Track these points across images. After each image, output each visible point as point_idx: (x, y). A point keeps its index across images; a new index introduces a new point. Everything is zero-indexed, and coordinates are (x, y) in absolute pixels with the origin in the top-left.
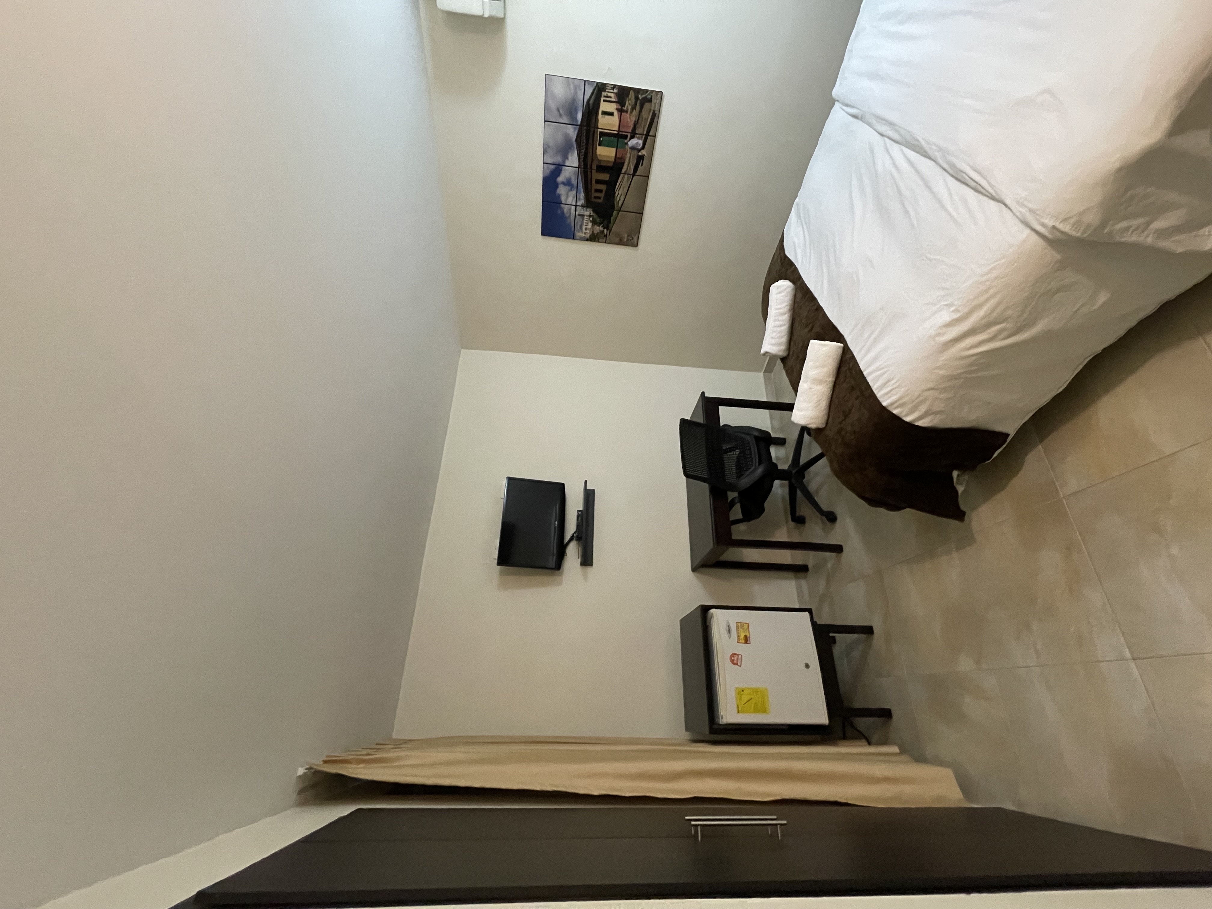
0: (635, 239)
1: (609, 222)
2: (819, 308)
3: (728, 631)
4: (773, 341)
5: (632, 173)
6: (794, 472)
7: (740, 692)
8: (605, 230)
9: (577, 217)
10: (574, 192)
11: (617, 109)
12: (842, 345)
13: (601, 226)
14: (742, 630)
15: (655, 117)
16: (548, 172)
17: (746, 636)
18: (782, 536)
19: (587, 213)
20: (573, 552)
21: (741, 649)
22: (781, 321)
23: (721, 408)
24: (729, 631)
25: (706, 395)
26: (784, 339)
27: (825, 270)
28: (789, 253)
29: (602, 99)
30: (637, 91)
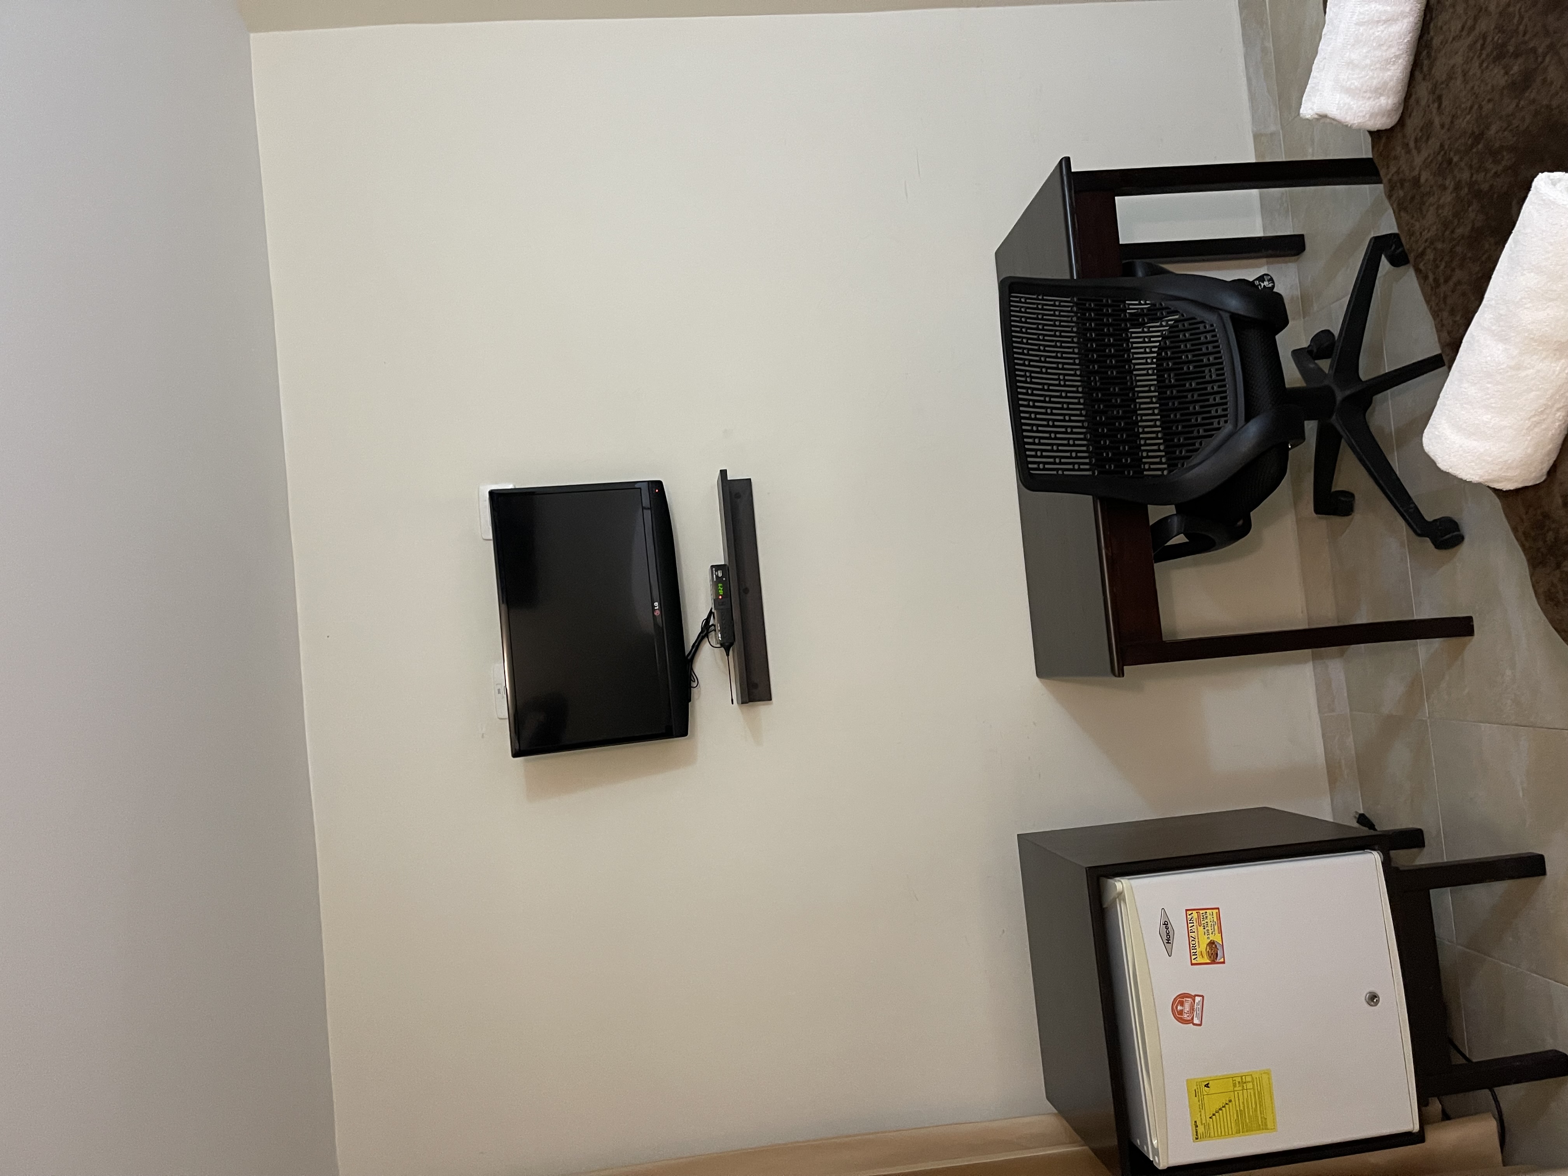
3: (1165, 938)
4: (1351, 78)
6: (1340, 396)
7: (1201, 1089)
14: (1201, 929)
17: (1212, 944)
20: (712, 669)
21: (1201, 979)
24: (1168, 940)
25: (1072, 166)
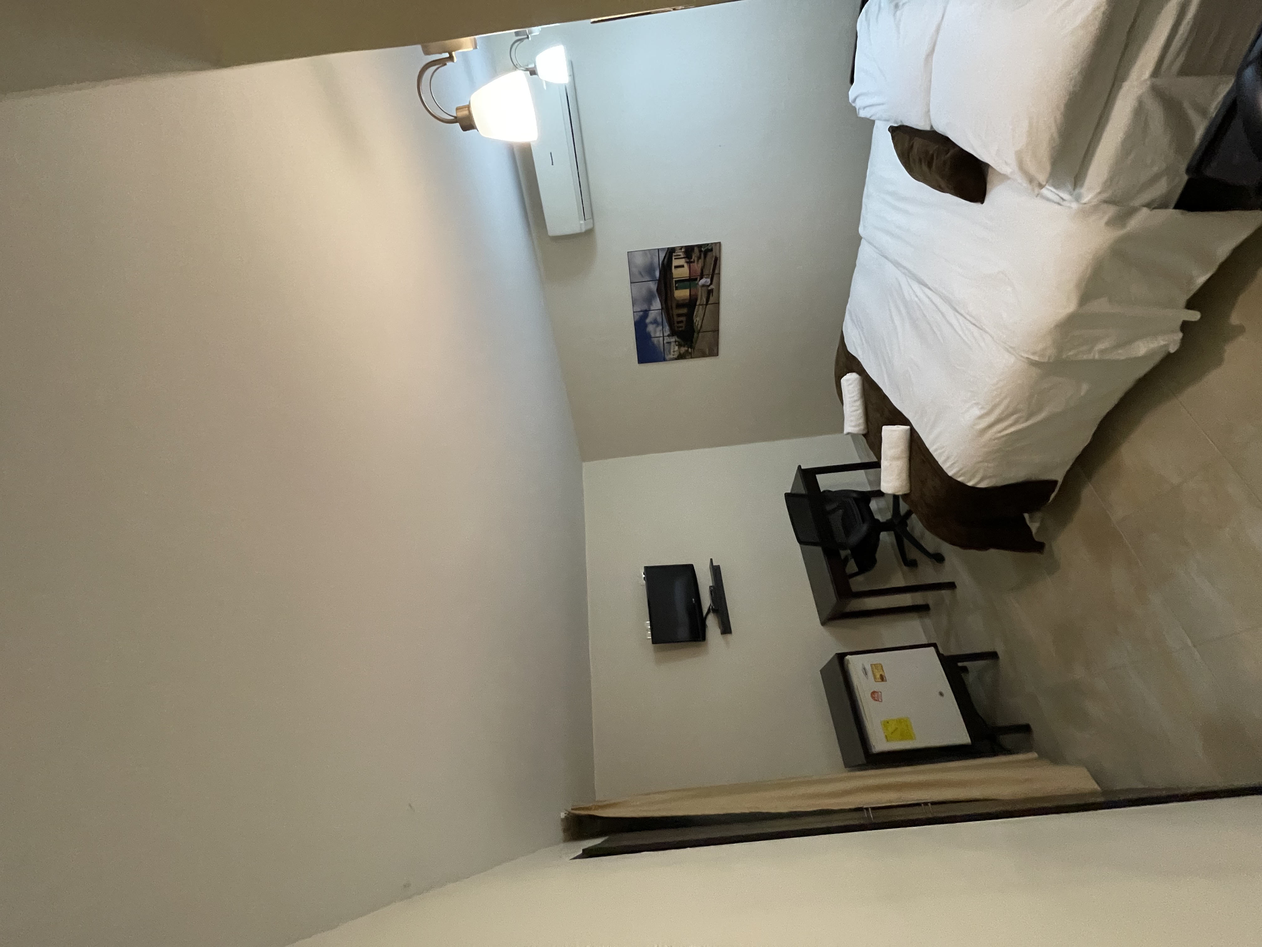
0: (715, 350)
1: (692, 342)
2: (885, 398)
3: (865, 673)
4: (853, 424)
5: (705, 303)
6: (897, 521)
7: (886, 724)
8: (690, 350)
9: (666, 345)
10: (660, 328)
11: (687, 262)
12: (908, 427)
13: (686, 347)
14: (876, 670)
15: (717, 261)
16: (637, 318)
17: (881, 675)
18: (898, 581)
19: (673, 340)
20: (712, 623)
21: (879, 686)
22: (855, 407)
23: (818, 477)
24: (866, 674)
25: (802, 468)
26: (862, 421)
27: (883, 367)
28: (851, 349)
29: (673, 258)
30: (700, 246)
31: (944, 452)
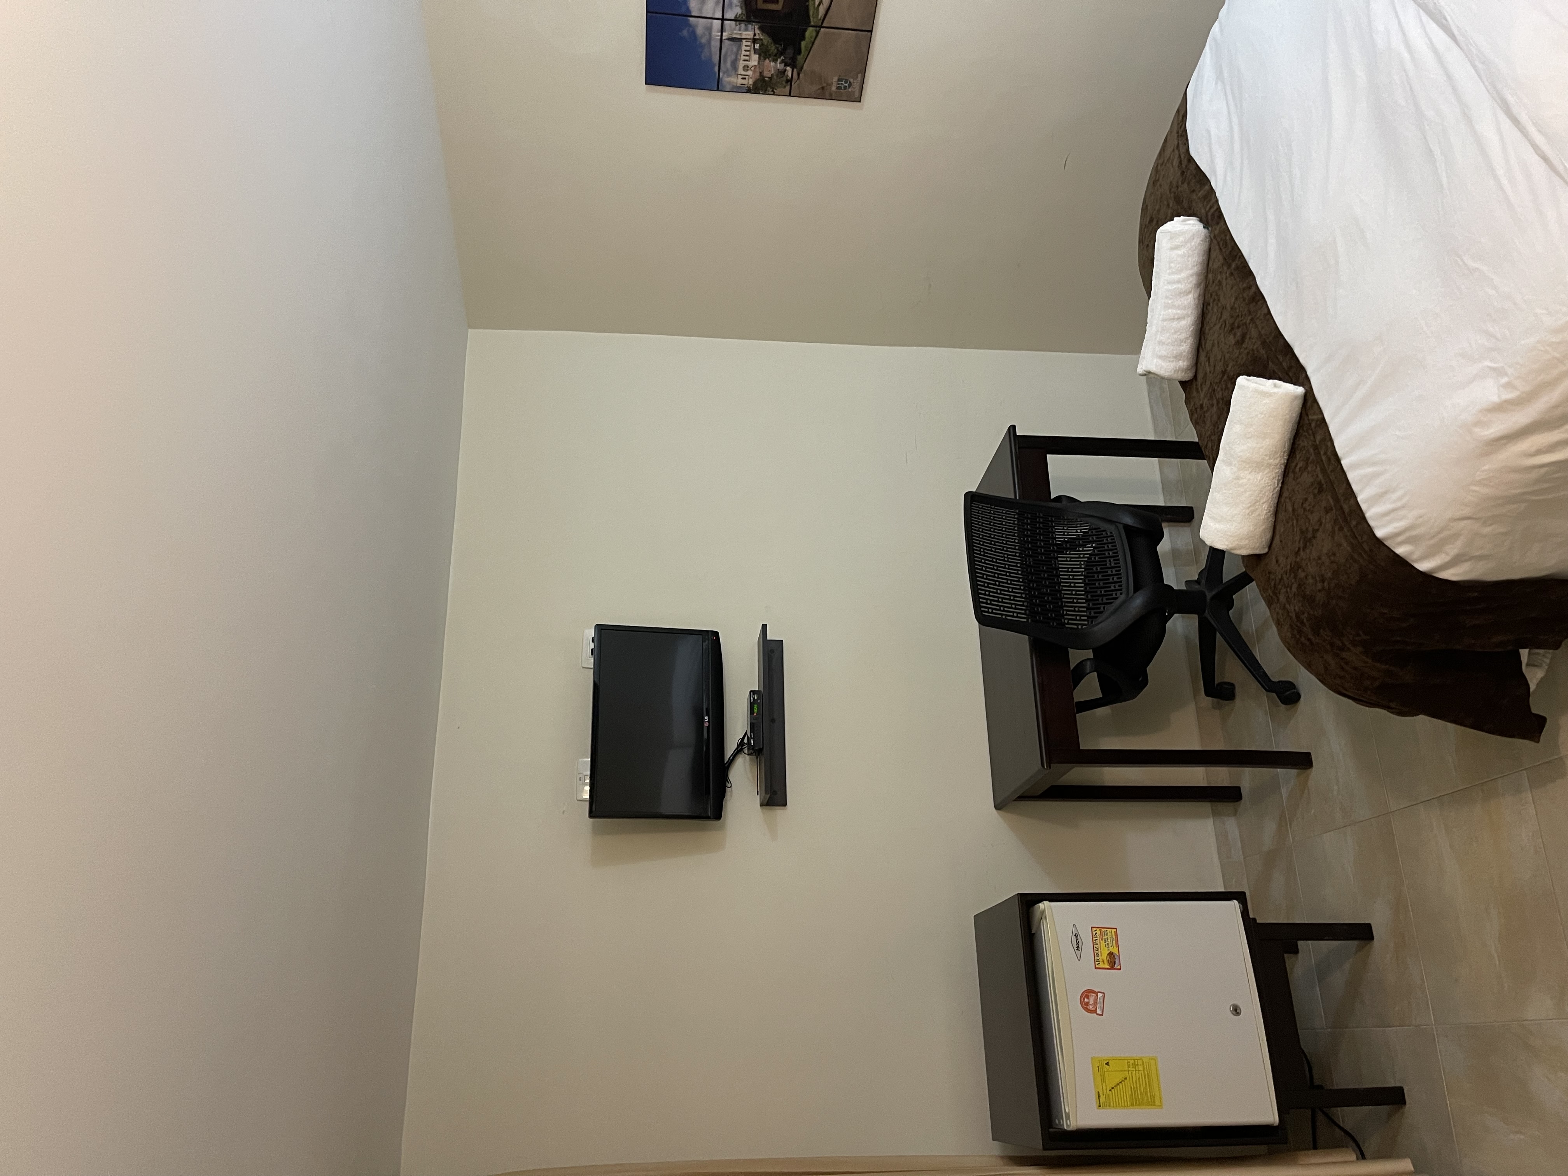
0: (856, 84)
1: (798, 50)
2: (1258, 298)
3: (1075, 946)
6: (1209, 595)
8: (789, 71)
9: (726, 43)
12: (1300, 390)
13: (779, 60)
14: (1103, 942)
17: (1111, 954)
19: (749, 34)
21: (1102, 980)
22: (1178, 308)
24: (1078, 947)
26: (1186, 347)
27: (1271, 217)
31: (1376, 475)
